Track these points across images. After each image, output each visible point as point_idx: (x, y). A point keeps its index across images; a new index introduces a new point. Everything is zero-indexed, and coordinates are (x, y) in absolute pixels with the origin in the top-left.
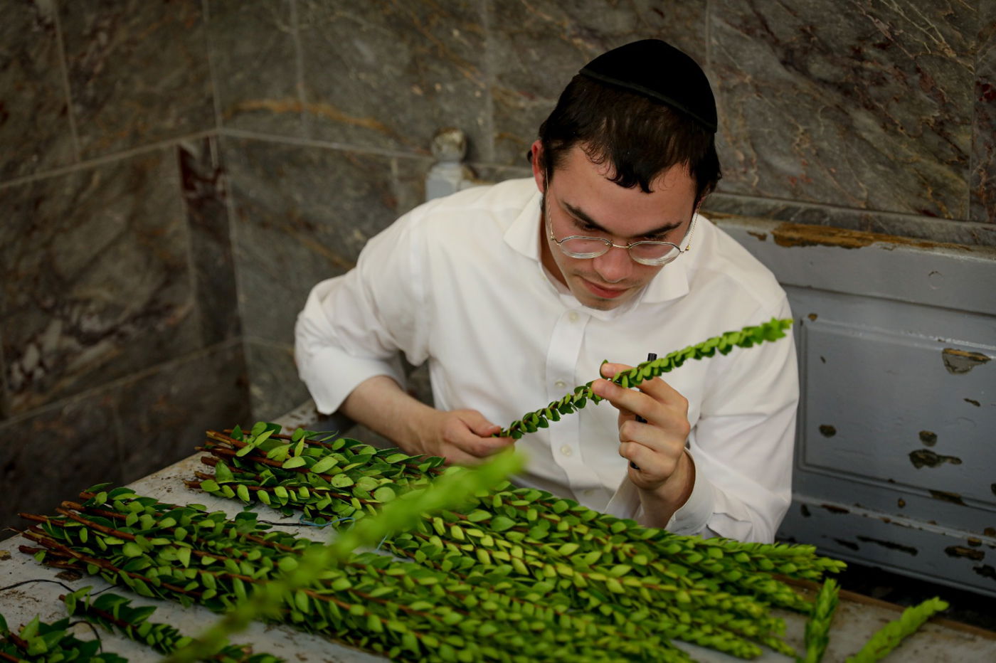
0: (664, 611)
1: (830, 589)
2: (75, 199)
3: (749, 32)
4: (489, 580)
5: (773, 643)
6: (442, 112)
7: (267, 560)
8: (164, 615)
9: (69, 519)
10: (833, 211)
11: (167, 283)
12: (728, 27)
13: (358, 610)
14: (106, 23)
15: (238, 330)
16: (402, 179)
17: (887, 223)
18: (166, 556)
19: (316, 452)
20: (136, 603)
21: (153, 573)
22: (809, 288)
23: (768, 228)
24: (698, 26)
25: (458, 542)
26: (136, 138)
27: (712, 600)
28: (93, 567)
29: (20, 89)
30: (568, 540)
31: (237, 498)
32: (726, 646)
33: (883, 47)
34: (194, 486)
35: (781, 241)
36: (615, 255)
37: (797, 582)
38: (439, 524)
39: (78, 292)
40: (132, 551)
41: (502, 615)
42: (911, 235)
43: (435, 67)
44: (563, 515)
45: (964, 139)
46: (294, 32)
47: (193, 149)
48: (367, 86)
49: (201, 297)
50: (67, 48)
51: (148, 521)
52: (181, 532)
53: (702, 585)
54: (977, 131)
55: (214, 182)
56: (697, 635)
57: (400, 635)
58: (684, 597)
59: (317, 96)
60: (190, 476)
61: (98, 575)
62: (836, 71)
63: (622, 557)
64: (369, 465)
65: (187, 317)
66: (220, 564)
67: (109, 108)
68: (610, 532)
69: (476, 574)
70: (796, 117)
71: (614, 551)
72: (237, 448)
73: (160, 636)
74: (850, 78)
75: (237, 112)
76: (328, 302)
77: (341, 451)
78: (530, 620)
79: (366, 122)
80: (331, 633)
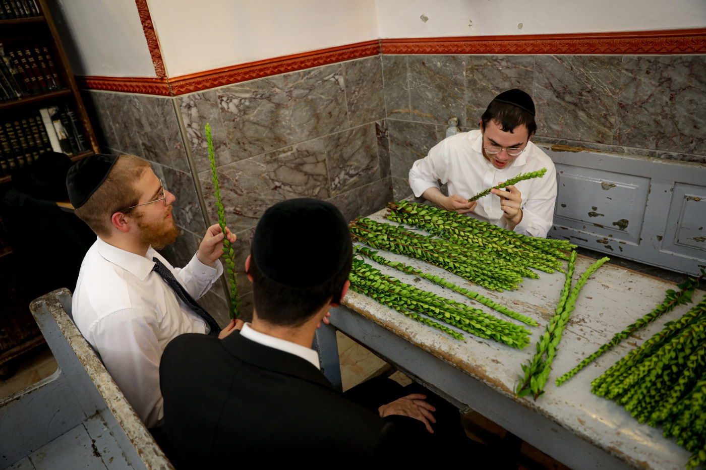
0: (525, 258)
1: (574, 253)
2: (348, 138)
3: (546, 88)
4: (472, 247)
5: (558, 269)
6: (451, 112)
7: (409, 240)
8: (380, 254)
9: (353, 226)
10: (570, 141)
11: (372, 161)
12: (540, 86)
13: (436, 255)
14: (358, 89)
15: (390, 174)
16: (438, 131)
17: (586, 145)
18: (380, 237)
19: (420, 209)
20: (373, 250)
21: (377, 242)
22: (561, 164)
23: (550, 146)
24: (531, 86)
25: (462, 236)
26: (364, 120)
27: (540, 256)
28: (360, 239)
29: (335, 108)
30: (495, 237)
31: (397, 221)
32: (544, 269)
33: (589, 92)
34: (385, 217)
35: (553, 150)
36: (503, 153)
37: (564, 251)
38: (457, 231)
39: (349, 163)
40: (370, 235)
41: (478, 258)
42: (594, 148)
43: (449, 99)
44: (494, 229)
45: (612, 120)
46: (409, 90)
47: (379, 124)
48: (429, 105)
49: (381, 164)
50: (347, 96)
51: (375, 227)
52: (384, 231)
53: (537, 251)
54: (617, 117)
55: (385, 133)
56: (535, 266)
57: (448, 263)
58: (531, 255)
59: (414, 108)
60: (384, 215)
61: (361, 242)
62: (573, 99)
63: (512, 242)
64: (435, 213)
65: (377, 170)
66: (395, 240)
67: (357, 113)
68: (508, 235)
69: (468, 246)
70: (560, 113)
71: (510, 241)
72: (397, 207)
73: (380, 260)
74: (578, 101)
75: (392, 113)
76: (419, 166)
77: (427, 209)
78: (486, 260)
79: (428, 115)
80: (427, 261)
